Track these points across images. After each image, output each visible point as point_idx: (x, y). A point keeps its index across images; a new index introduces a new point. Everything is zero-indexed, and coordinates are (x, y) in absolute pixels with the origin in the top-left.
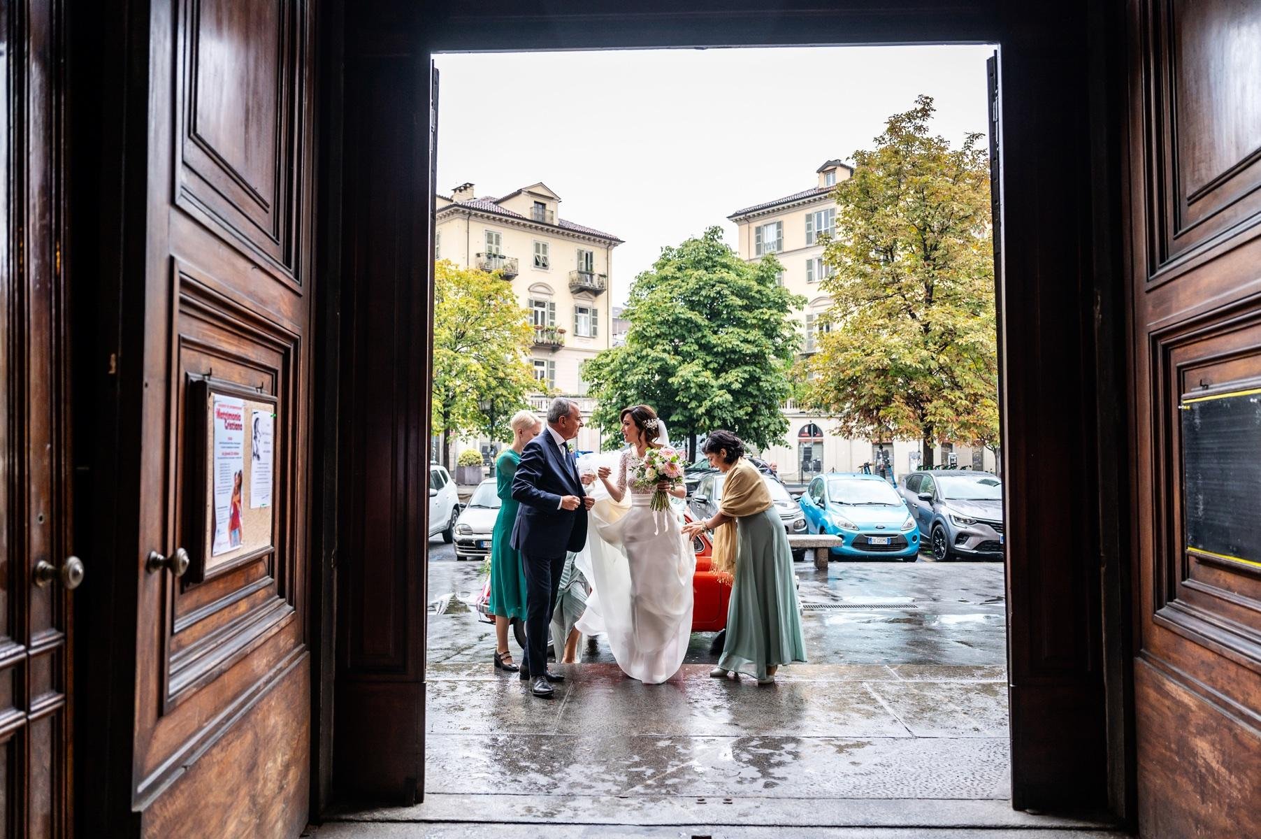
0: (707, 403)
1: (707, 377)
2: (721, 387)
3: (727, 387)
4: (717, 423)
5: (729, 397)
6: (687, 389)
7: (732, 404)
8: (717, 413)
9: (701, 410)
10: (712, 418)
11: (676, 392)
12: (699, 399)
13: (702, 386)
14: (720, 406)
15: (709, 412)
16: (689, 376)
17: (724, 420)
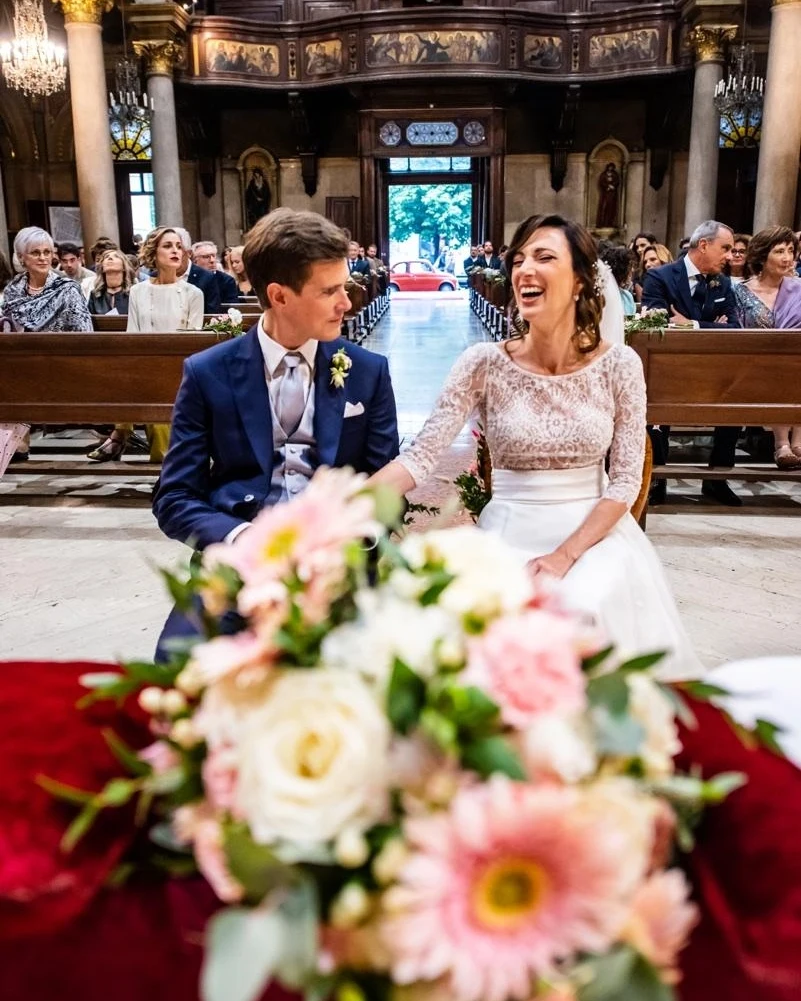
0: (445, 215)
1: (446, 198)
2: (455, 204)
3: (457, 204)
4: (452, 227)
5: (460, 211)
6: (433, 206)
7: (462, 215)
8: (452, 221)
9: (441, 219)
10: (449, 224)
11: (426, 208)
12: (440, 211)
13: (443, 204)
14: (454, 217)
15: (447, 221)
16: (435, 197)
17: (456, 226)
